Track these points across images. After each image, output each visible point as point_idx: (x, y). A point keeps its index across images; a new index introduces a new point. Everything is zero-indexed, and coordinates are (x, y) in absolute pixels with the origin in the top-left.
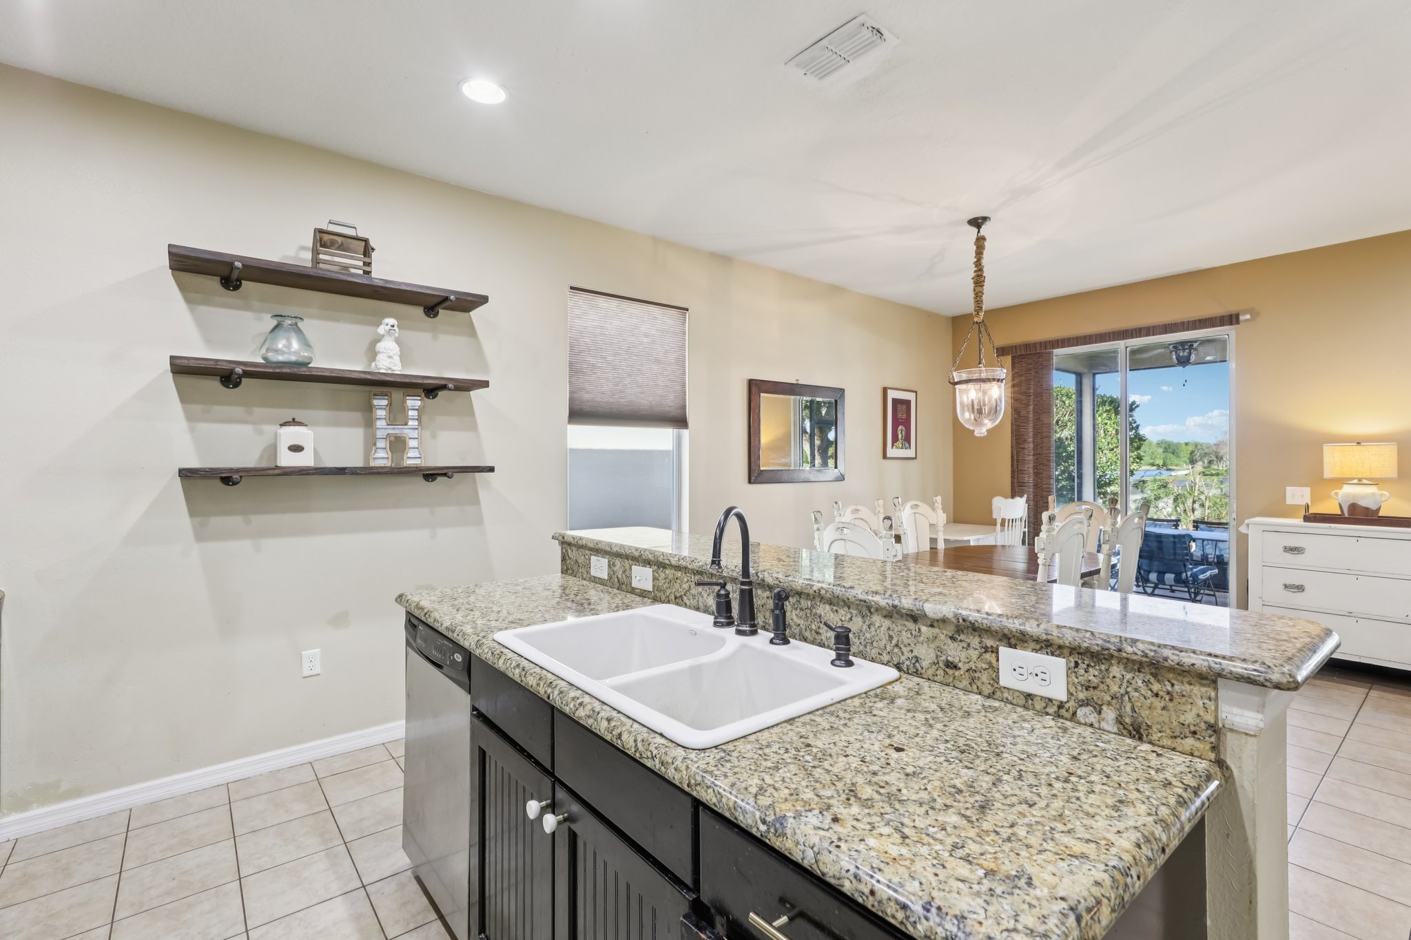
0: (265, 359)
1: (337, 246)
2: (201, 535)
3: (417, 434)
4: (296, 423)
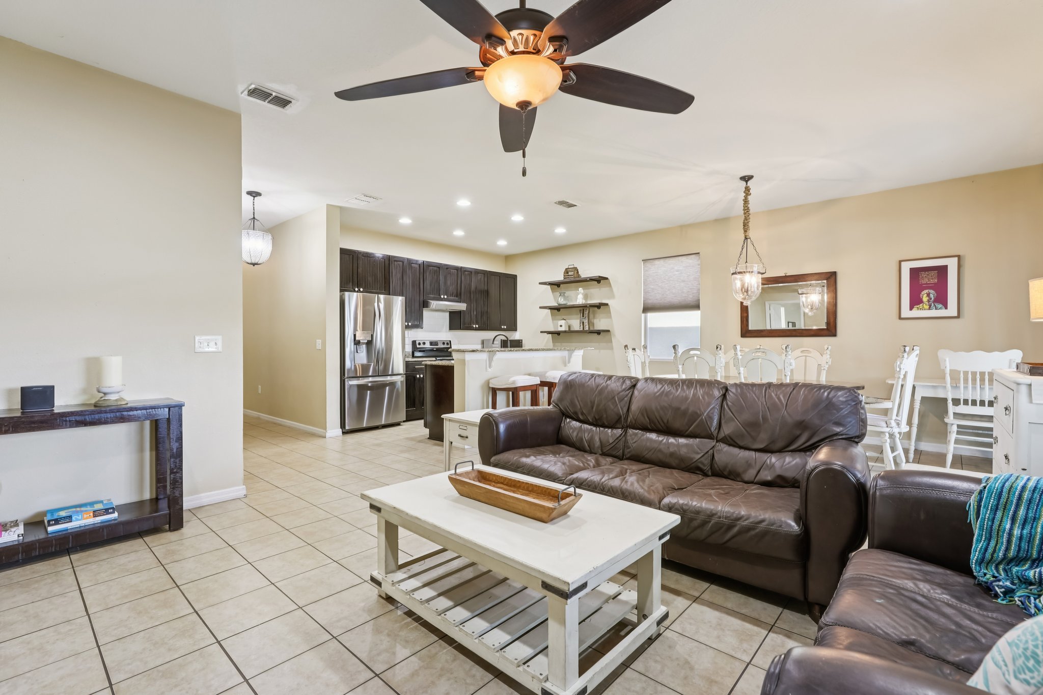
1: (570, 271)
3: (587, 321)
4: (563, 319)
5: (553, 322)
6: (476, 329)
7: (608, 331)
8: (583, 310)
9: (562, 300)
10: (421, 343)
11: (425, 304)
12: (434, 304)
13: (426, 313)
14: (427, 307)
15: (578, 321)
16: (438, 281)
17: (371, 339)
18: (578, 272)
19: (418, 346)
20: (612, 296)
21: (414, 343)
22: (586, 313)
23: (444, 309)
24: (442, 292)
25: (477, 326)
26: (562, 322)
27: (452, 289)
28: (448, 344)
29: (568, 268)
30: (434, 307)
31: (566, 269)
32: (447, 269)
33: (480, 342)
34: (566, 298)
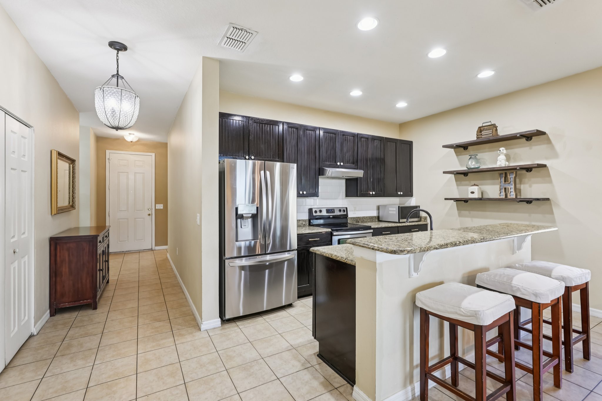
0: (467, 168)
1: (485, 130)
2: (460, 215)
3: (513, 186)
4: (475, 185)
5: (458, 188)
6: (373, 196)
7: (548, 199)
8: (506, 173)
9: (474, 163)
10: (318, 210)
11: (321, 172)
12: (330, 171)
13: (322, 181)
14: (323, 175)
15: (497, 187)
16: (334, 148)
17: (256, 212)
18: (496, 130)
19: (314, 214)
20: (555, 155)
21: (310, 210)
22: (511, 177)
23: (341, 176)
24: (338, 159)
25: (374, 193)
26: (475, 189)
27: (348, 156)
28: (344, 211)
29: (482, 127)
30: (330, 175)
31: (480, 127)
32: (343, 135)
33: (375, 208)
34: (478, 161)
